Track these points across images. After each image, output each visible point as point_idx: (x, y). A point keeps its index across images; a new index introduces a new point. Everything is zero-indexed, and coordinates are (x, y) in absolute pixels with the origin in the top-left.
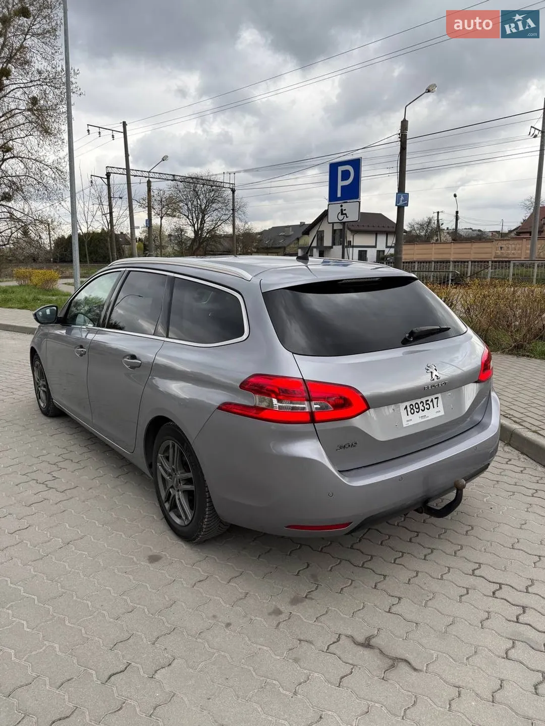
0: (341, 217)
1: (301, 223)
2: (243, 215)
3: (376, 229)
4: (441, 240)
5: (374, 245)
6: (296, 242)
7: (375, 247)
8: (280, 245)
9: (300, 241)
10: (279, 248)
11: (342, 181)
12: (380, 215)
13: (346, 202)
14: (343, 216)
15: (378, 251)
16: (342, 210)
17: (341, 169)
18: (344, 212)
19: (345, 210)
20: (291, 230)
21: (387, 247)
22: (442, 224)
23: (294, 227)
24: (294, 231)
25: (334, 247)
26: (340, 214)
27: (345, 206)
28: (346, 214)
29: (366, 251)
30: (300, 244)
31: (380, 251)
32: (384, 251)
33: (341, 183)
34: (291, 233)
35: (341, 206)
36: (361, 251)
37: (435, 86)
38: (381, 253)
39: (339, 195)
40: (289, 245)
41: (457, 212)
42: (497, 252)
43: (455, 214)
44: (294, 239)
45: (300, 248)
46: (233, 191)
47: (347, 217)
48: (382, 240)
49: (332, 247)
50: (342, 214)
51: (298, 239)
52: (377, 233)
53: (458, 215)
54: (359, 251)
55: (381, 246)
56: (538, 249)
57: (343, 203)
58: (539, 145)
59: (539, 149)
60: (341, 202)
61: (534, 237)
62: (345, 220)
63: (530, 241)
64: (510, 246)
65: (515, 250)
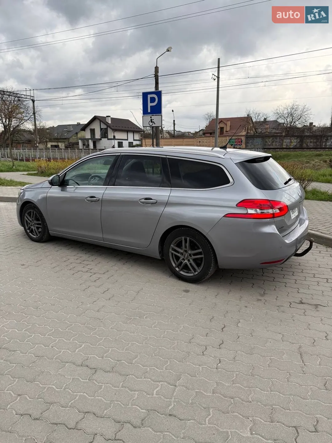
0: (151, 124)
1: (77, 123)
2: (39, 117)
3: (126, 129)
4: (164, 137)
5: (127, 139)
6: (75, 135)
7: (127, 140)
8: (65, 137)
9: (78, 134)
10: (65, 139)
11: (150, 103)
12: (128, 120)
13: (153, 115)
14: (152, 123)
15: (129, 142)
16: (151, 120)
17: (149, 96)
18: (153, 121)
19: (153, 120)
20: (71, 127)
21: (134, 140)
22: (164, 127)
23: (73, 126)
24: (74, 129)
25: (102, 139)
26: (150, 122)
27: (153, 117)
28: (154, 122)
29: (122, 142)
30: (78, 136)
31: (130, 142)
32: (132, 143)
33: (150, 104)
34: (72, 129)
35: (151, 117)
36: (119, 142)
37: (171, 48)
38: (131, 143)
39: (149, 111)
40: (71, 137)
41: (174, 121)
42: (198, 144)
43: (173, 122)
44: (74, 133)
45: (80, 139)
46: (33, 101)
47: (155, 124)
48: (131, 135)
49: (100, 139)
50: (152, 122)
51: (77, 133)
52: (127, 131)
53: (175, 122)
54: (118, 142)
55: (131, 140)
56: (218, 142)
57: (152, 115)
58: (217, 85)
59: (217, 87)
60: (150, 115)
61: (216, 136)
62: (154, 125)
63: (214, 138)
64: (204, 141)
65: (207, 143)
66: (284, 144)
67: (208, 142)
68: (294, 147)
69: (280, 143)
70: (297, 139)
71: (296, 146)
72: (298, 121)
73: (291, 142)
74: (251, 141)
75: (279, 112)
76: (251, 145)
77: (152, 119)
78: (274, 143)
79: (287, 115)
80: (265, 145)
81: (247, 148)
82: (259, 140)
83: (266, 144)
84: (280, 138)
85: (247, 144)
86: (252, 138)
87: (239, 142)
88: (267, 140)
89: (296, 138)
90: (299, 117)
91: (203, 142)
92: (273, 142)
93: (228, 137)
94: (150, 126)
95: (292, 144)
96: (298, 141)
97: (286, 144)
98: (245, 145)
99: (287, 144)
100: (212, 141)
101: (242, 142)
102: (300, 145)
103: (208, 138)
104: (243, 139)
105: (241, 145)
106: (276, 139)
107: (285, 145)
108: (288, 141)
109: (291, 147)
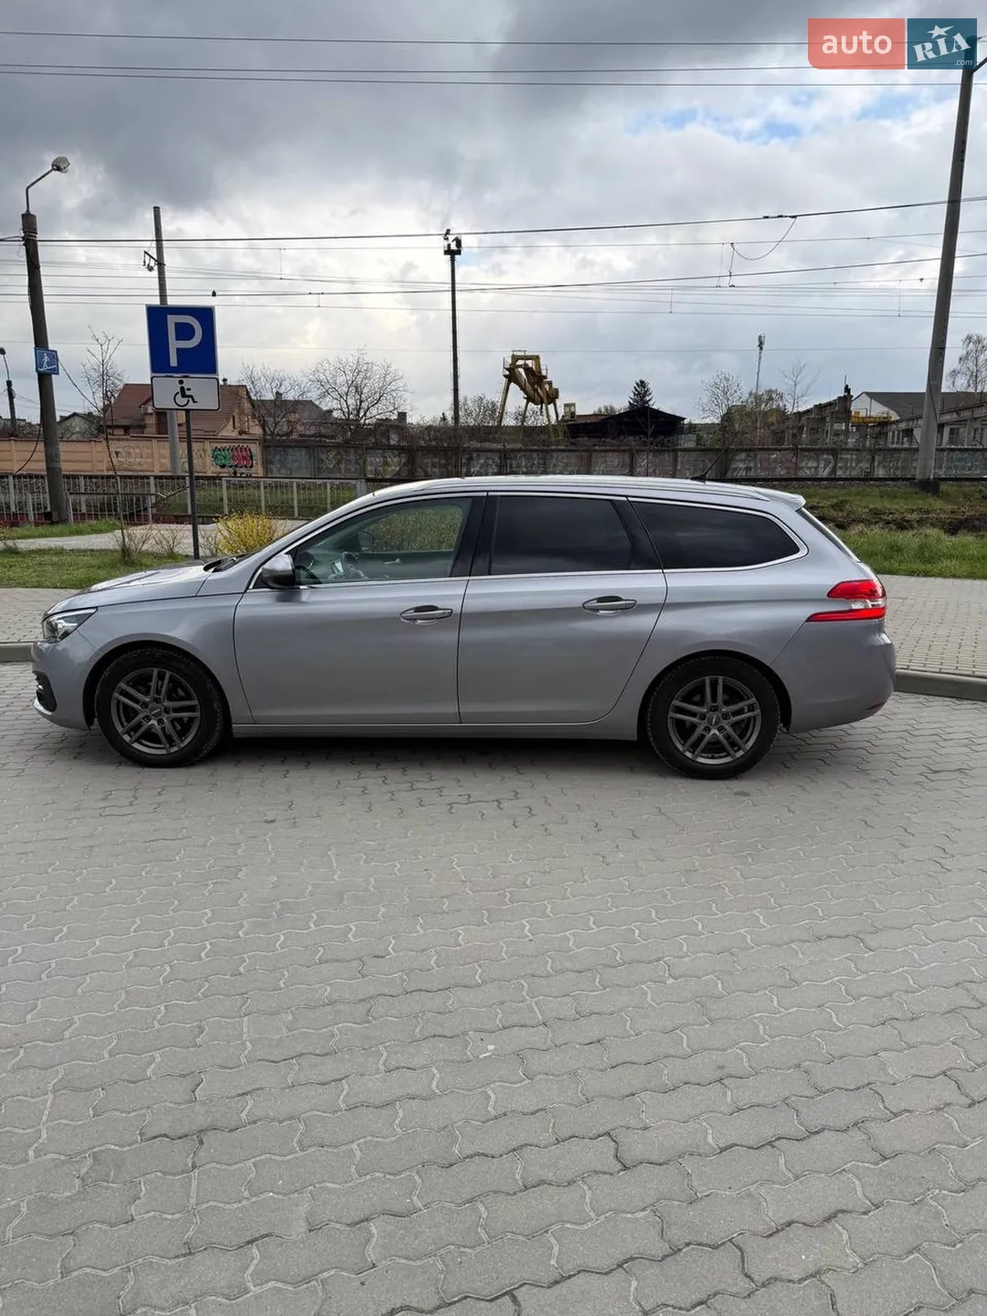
0: (183, 401)
11: (177, 339)
13: (187, 377)
14: (186, 399)
16: (182, 389)
17: (171, 320)
18: (188, 393)
19: (189, 389)
26: (179, 395)
27: (187, 383)
28: (191, 397)
33: (174, 345)
35: (181, 382)
39: (174, 362)
47: (194, 402)
50: (184, 395)
56: (180, 456)
57: (184, 377)
58: (157, 286)
59: (158, 294)
60: (178, 375)
61: (173, 438)
62: (191, 406)
63: (167, 445)
64: (132, 450)
65: (142, 457)
66: (369, 468)
67: (144, 456)
68: (395, 477)
69: (359, 464)
70: (399, 456)
71: (398, 473)
72: (376, 406)
73: (386, 463)
74: (278, 457)
75: (322, 377)
76: (279, 469)
77: (186, 388)
78: (342, 466)
79: (345, 389)
80: (319, 469)
81: (269, 475)
82: (301, 455)
83: (321, 466)
84: (356, 453)
85: (267, 463)
86: (282, 449)
87: (245, 458)
88: (323, 457)
89: (397, 452)
90: (377, 396)
91: (130, 453)
92: (339, 462)
93: (207, 443)
94: (178, 407)
95: (390, 469)
96: (404, 460)
97: (373, 468)
98: (263, 467)
99: (376, 470)
100: (159, 453)
101: (251, 457)
102: (409, 470)
103: (145, 443)
104: (255, 449)
105: (251, 467)
106: (347, 453)
107: (371, 471)
108: (377, 460)
109: (388, 477)
